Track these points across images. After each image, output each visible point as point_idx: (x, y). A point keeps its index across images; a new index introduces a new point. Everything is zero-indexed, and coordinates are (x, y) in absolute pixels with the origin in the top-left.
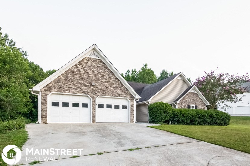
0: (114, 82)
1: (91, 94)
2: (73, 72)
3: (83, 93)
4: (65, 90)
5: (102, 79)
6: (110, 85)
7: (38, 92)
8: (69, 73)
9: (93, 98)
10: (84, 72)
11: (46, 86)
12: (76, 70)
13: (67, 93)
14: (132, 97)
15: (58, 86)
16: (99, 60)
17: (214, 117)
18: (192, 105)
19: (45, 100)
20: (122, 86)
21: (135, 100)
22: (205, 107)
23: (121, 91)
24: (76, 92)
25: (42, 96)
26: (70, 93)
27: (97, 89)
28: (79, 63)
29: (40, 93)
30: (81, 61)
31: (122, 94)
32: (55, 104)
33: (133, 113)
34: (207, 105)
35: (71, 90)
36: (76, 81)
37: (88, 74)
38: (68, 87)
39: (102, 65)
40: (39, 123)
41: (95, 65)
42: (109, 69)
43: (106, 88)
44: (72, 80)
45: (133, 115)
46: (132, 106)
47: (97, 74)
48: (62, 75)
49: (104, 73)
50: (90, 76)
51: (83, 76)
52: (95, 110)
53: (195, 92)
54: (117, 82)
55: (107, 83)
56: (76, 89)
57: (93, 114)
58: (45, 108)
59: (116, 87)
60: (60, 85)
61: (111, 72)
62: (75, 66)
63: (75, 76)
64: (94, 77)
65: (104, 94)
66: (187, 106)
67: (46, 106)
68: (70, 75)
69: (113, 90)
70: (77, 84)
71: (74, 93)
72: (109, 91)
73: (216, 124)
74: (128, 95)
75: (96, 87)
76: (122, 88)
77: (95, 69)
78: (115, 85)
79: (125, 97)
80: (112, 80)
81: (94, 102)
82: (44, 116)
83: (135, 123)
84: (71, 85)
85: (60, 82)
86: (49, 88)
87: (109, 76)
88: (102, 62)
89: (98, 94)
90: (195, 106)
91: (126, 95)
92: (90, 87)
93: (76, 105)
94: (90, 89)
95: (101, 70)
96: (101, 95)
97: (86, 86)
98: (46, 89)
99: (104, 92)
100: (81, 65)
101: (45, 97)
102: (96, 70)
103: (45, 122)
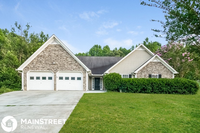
0: (70, 60)
1: (53, 70)
2: (41, 56)
3: (48, 70)
4: (37, 69)
5: (61, 59)
6: (67, 62)
7: (22, 71)
8: (39, 57)
9: (55, 73)
10: (48, 55)
11: (26, 67)
12: (43, 55)
13: (38, 71)
14: (85, 70)
15: (32, 66)
16: (59, 45)
17: (172, 86)
18: (154, 74)
19: (25, 76)
20: (76, 62)
21: (87, 72)
22: (172, 76)
23: (75, 66)
24: (43, 69)
25: (24, 73)
26: (39, 70)
27: (57, 66)
28: (45, 50)
29: (23, 71)
30: (46, 48)
31: (76, 69)
32: (32, 78)
33: (85, 83)
34: (174, 73)
35: (40, 68)
36: (43, 62)
37: (52, 56)
38: (39, 67)
39: (61, 48)
40: (22, 90)
41: (56, 49)
42: (66, 51)
43: (64, 65)
44: (41, 62)
45: (86, 84)
46: (85, 77)
47: (57, 56)
48: (34, 59)
49: (62, 54)
50: (52, 58)
51: (48, 58)
52: (56, 81)
53: (159, 61)
54: (72, 59)
55: (64, 61)
56: (44, 68)
57: (54, 84)
58: (25, 81)
59: (71, 63)
60: (33, 66)
61: (68, 53)
62: (42, 52)
63: (42, 58)
64: (55, 58)
65: (62, 69)
66: (148, 75)
67: (26, 80)
68: (39, 59)
69: (69, 66)
70: (44, 64)
71: (42, 70)
72: (66, 67)
73: (176, 92)
74: (81, 69)
75: (57, 65)
76: (76, 64)
77: (55, 52)
78: (71, 62)
79: (79, 70)
80: (68, 58)
81: (55, 76)
82: (25, 86)
83: (87, 90)
84: (40, 65)
85: (33, 64)
86: (27, 68)
87: (66, 56)
88: (61, 46)
89: (58, 70)
90: (158, 75)
91: (79, 69)
92: (52, 65)
93: (44, 78)
94: (52, 67)
95: (60, 53)
96: (60, 70)
97: (50, 65)
98: (26, 69)
99: (63, 68)
100: (46, 51)
101: (25, 74)
102: (57, 52)
103: (26, 90)
